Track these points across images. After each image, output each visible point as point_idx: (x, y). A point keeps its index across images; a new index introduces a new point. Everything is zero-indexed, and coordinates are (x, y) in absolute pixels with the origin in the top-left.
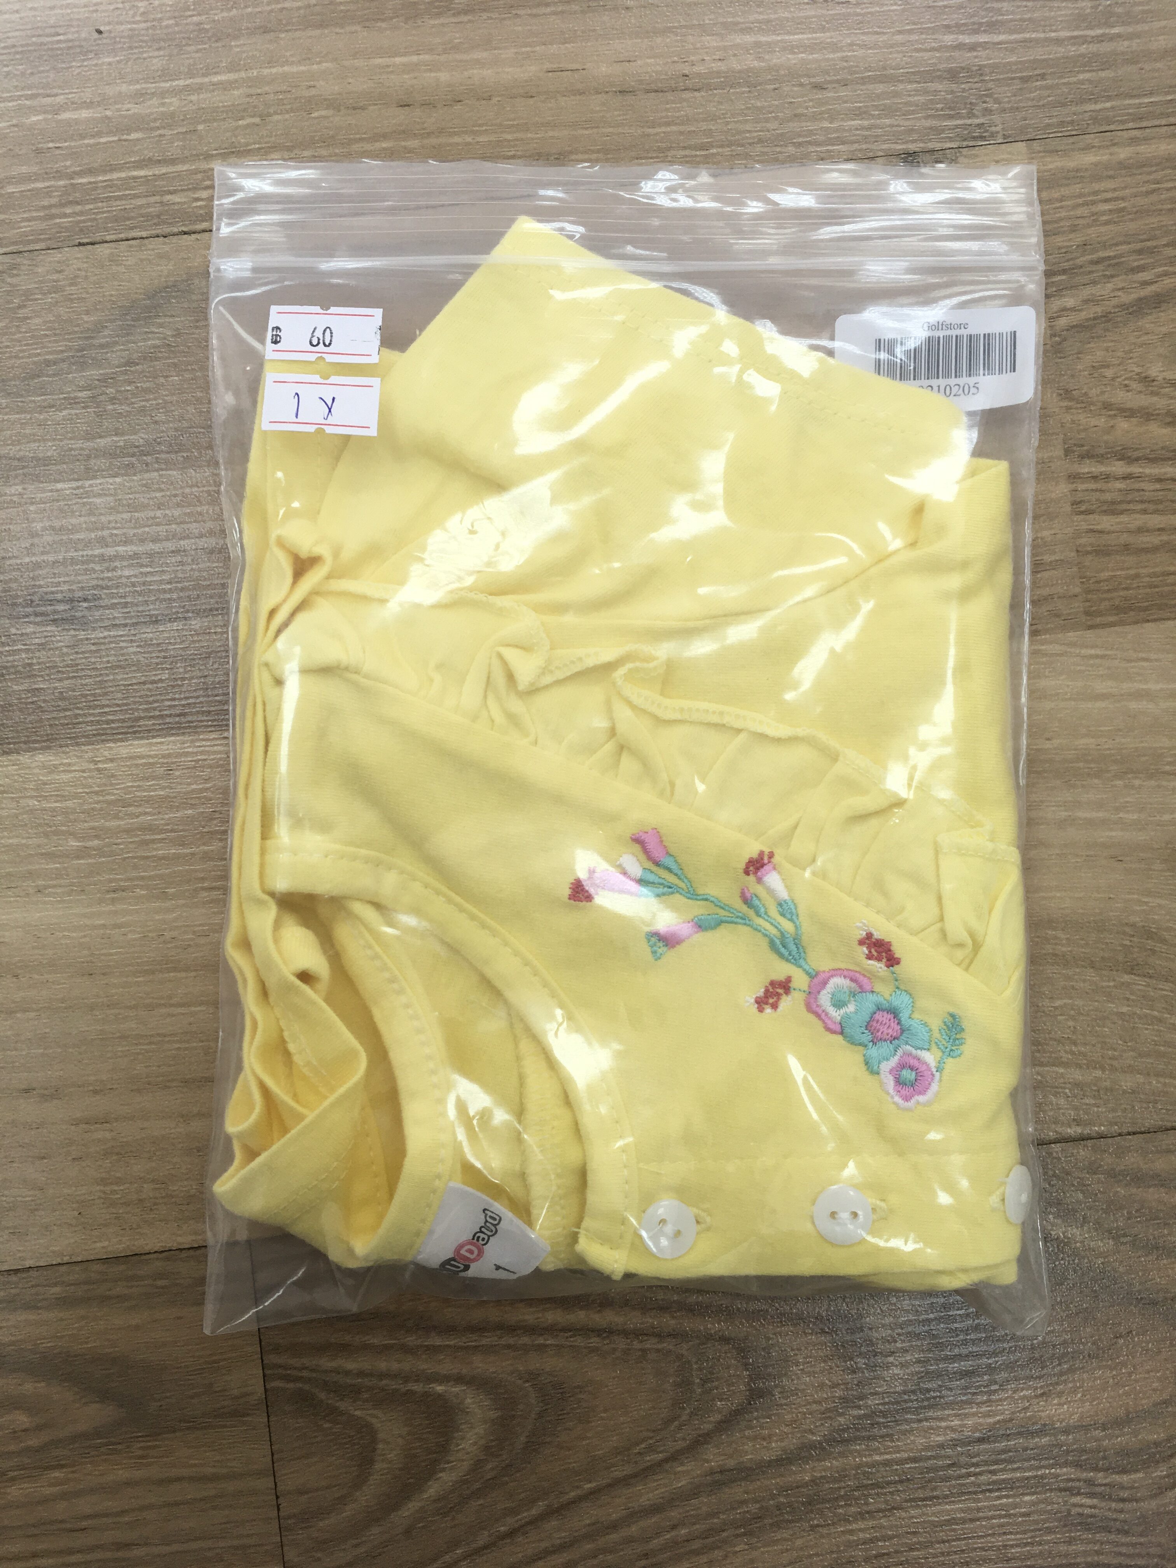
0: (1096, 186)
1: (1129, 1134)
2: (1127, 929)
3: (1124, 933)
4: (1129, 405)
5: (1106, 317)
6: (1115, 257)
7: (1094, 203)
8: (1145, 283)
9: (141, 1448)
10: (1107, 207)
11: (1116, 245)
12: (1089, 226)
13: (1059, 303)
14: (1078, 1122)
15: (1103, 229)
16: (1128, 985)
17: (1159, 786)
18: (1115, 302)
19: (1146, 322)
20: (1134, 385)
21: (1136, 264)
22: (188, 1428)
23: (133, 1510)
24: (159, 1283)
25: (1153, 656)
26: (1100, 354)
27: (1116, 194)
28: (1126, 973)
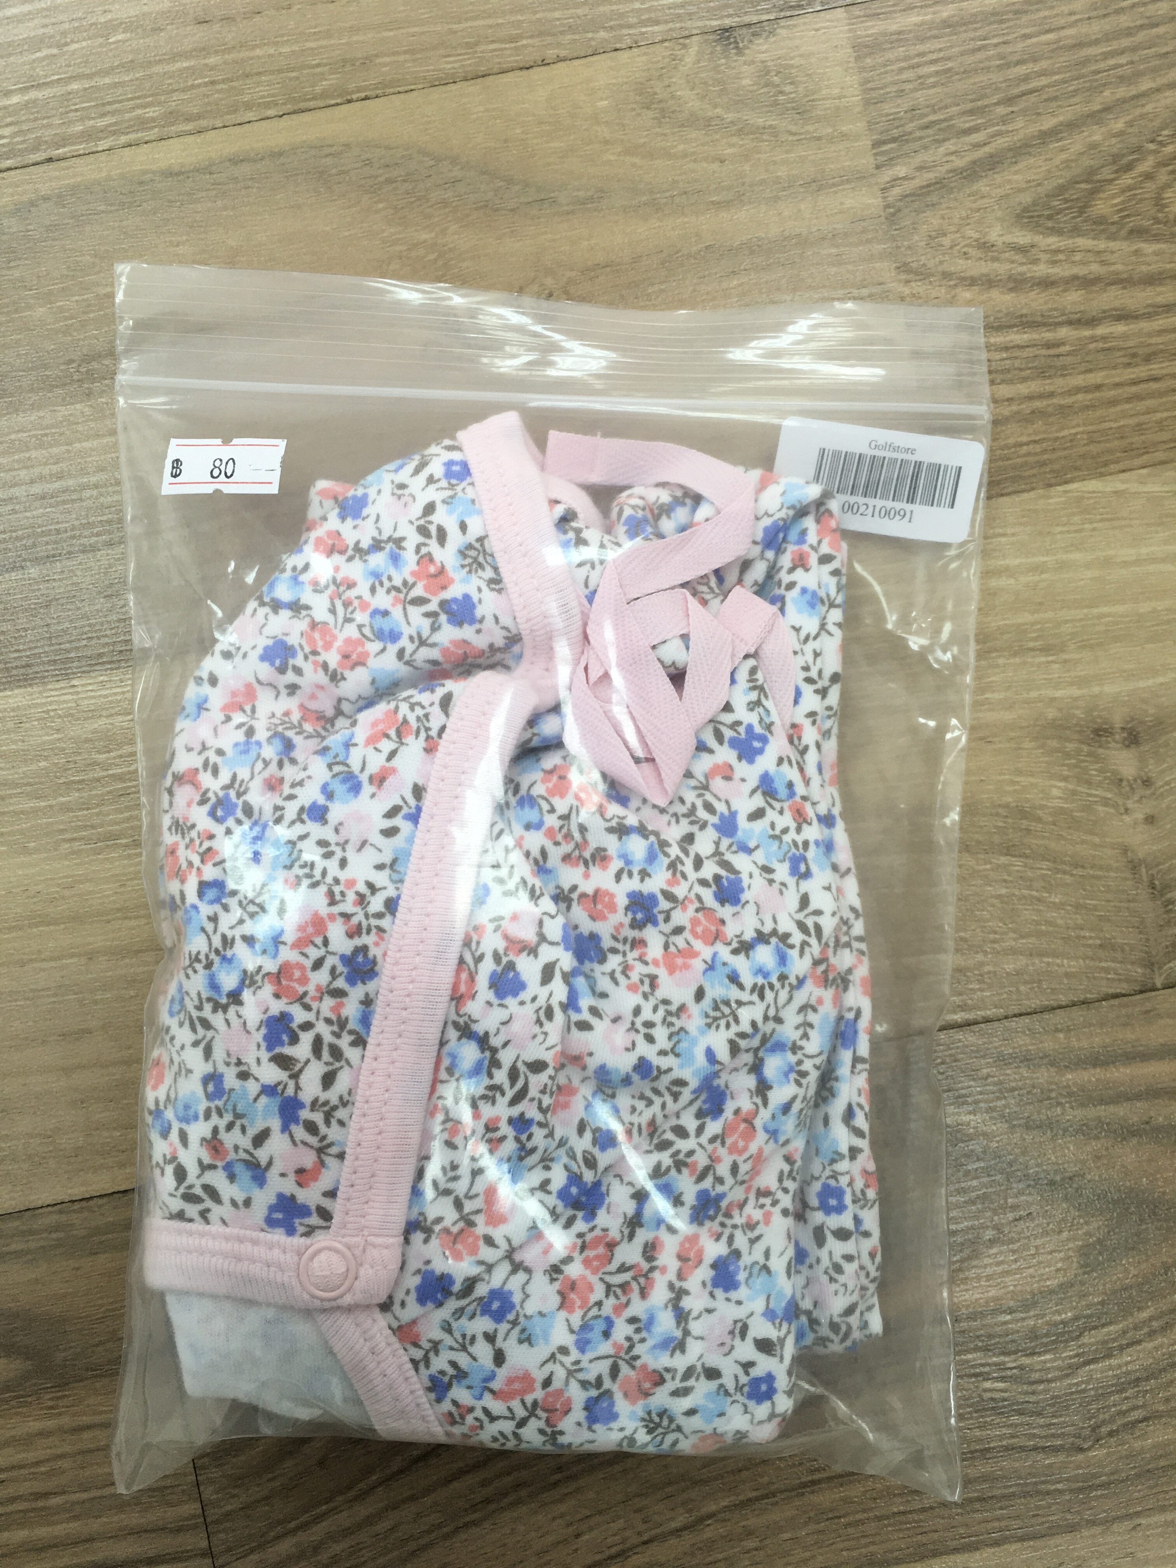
0: (920, 48)
1: (1015, 1016)
2: (1001, 811)
3: (997, 815)
4: (968, 274)
5: (939, 184)
6: (945, 120)
7: (918, 66)
8: (977, 146)
9: (51, 1399)
10: (933, 68)
11: (946, 107)
12: (916, 90)
13: (890, 172)
14: (963, 1007)
15: (932, 91)
16: (1005, 866)
17: (1024, 663)
18: (948, 167)
19: (981, 186)
20: (972, 252)
21: (967, 125)
22: (96, 1376)
23: (48, 1460)
24: (54, 1235)
25: (1009, 531)
26: (936, 222)
27: (941, 55)
28: (1002, 854)
